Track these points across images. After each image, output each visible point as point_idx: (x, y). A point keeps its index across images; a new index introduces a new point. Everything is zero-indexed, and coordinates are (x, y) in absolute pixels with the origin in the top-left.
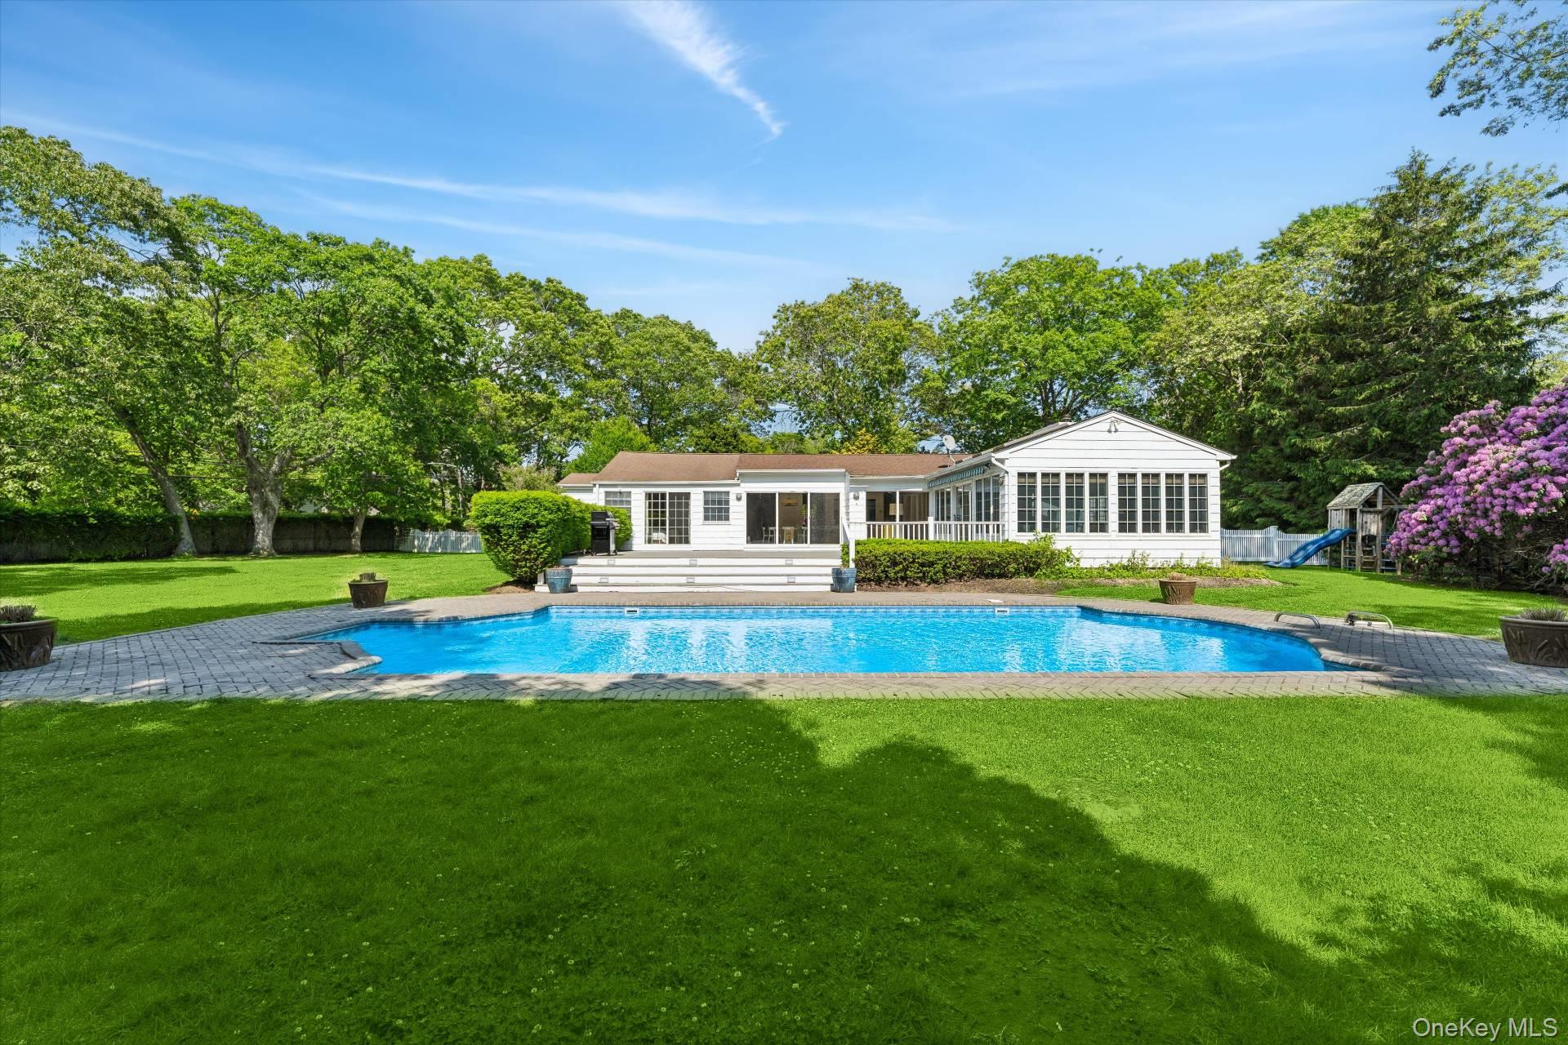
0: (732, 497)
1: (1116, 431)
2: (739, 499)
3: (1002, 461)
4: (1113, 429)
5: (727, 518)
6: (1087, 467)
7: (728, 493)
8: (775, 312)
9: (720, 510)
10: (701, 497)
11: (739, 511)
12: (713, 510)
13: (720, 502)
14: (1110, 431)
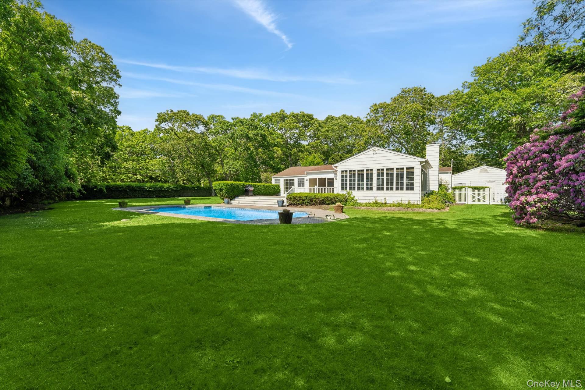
1: (376, 153)
2: (307, 180)
3: (336, 167)
4: (375, 153)
5: (304, 186)
6: (365, 168)
7: (304, 179)
8: (370, 107)
10: (297, 180)
11: (307, 184)
12: (300, 184)
13: (302, 182)
14: (374, 154)
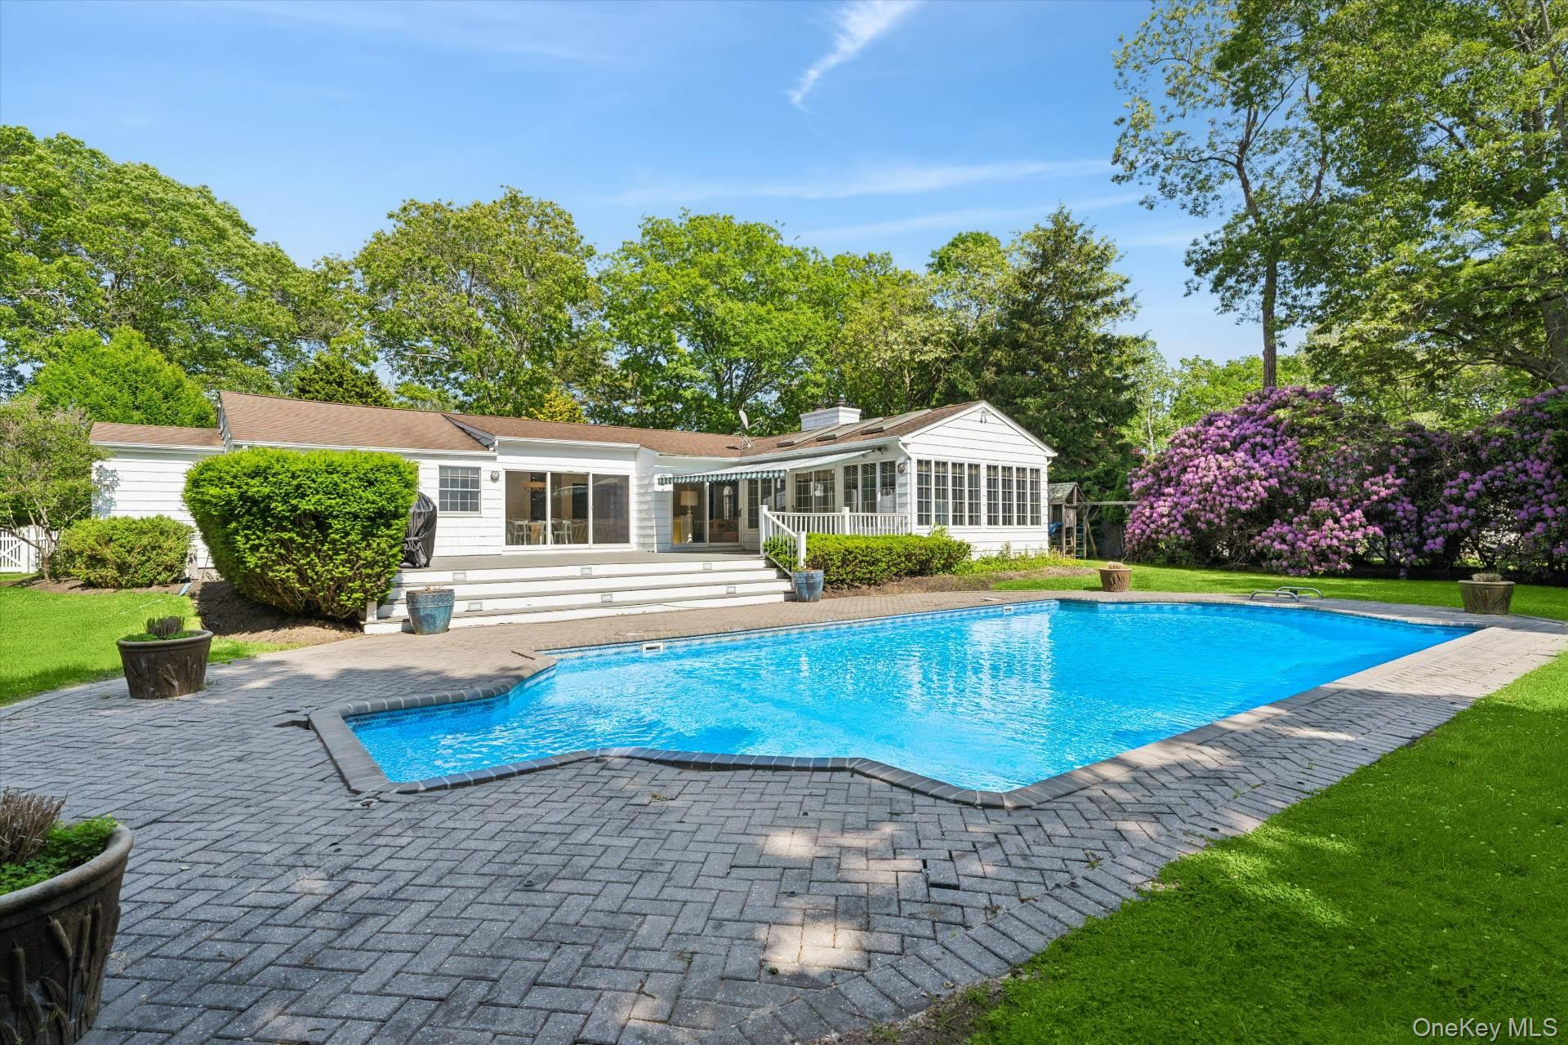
0: (485, 476)
1: (985, 421)
2: (494, 479)
3: (905, 445)
4: (983, 419)
5: (475, 507)
6: (966, 457)
7: (478, 469)
9: (464, 495)
10: (436, 474)
11: (494, 497)
12: (454, 495)
13: (465, 484)
14: (981, 421)
